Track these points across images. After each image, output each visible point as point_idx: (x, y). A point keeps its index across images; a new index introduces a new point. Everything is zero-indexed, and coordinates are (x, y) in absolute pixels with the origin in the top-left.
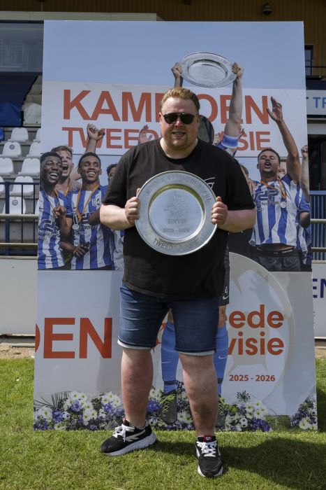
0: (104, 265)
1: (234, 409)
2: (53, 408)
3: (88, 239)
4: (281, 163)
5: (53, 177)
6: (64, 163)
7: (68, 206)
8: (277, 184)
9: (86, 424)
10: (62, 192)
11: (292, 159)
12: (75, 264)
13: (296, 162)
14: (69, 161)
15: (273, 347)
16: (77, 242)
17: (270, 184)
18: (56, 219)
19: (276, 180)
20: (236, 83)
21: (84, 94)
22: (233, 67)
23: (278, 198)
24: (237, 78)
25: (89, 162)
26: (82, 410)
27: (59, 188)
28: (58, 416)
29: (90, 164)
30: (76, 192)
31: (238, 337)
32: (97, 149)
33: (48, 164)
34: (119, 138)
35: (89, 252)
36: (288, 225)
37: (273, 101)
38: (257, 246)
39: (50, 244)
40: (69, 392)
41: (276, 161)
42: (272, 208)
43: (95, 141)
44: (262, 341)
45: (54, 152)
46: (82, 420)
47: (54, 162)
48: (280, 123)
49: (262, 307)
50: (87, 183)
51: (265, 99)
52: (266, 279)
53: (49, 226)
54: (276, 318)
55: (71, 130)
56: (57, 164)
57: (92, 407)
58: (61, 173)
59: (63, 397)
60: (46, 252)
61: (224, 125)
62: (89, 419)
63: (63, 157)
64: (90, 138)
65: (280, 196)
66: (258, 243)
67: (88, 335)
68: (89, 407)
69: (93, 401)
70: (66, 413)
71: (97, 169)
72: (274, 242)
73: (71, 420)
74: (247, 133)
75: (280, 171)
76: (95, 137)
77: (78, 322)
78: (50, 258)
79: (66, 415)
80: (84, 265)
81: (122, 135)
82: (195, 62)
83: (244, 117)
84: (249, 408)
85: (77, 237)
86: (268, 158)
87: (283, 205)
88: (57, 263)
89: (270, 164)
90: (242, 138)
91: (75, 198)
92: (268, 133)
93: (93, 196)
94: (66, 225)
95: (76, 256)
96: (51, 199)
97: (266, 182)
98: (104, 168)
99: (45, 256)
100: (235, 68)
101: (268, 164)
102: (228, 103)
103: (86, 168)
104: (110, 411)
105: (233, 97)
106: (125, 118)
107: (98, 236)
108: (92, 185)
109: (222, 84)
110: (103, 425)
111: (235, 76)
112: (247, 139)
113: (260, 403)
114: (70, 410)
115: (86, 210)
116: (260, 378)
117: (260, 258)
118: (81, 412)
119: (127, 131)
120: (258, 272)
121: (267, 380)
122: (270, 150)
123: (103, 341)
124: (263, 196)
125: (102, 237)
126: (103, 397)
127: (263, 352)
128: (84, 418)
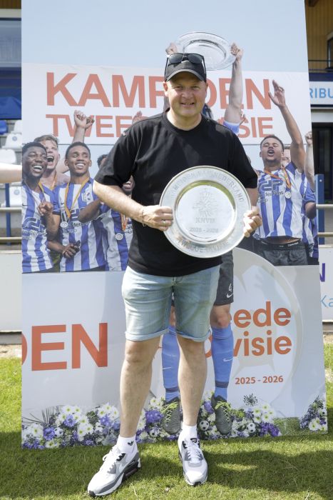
0: (96, 265)
1: (241, 414)
2: (44, 425)
3: (78, 238)
4: (285, 150)
5: (36, 170)
6: (49, 154)
7: (55, 202)
8: (281, 173)
9: (81, 439)
10: (48, 186)
11: (296, 146)
12: (64, 265)
13: (300, 150)
14: (54, 152)
15: (281, 346)
16: (66, 242)
17: (273, 173)
18: (42, 217)
19: (280, 169)
20: (235, 65)
21: (69, 77)
22: (232, 48)
23: (282, 188)
24: (237, 60)
25: (76, 153)
26: (76, 425)
27: (44, 182)
28: (50, 432)
29: (77, 154)
30: (64, 186)
31: (244, 337)
32: (86, 138)
33: (31, 156)
34: (110, 126)
35: (80, 252)
36: (293, 216)
37: (275, 85)
38: (262, 239)
39: (36, 245)
40: (62, 406)
41: (279, 148)
42: (276, 198)
43: (84, 130)
44: (269, 340)
45: (37, 143)
46: (76, 436)
47: (38, 153)
48: (282, 108)
49: (268, 304)
50: (76, 176)
51: (266, 82)
52: (272, 274)
53: (34, 224)
54: (283, 316)
55: (56, 118)
56: (41, 155)
57: (87, 421)
58: (46, 165)
59: (55, 412)
60: (32, 254)
61: (224, 110)
62: (84, 434)
63: (47, 148)
64: (77, 126)
65: (284, 185)
66: (263, 236)
67: (81, 342)
68: (83, 421)
69: (88, 414)
70: (59, 430)
71: (86, 160)
72: (279, 235)
73: (64, 437)
74: (249, 118)
75: (284, 159)
76: (83, 125)
77: (69, 330)
78: (37, 260)
79: (58, 431)
80: (75, 265)
81: (113, 122)
82: (191, 42)
83: (245, 102)
84: (257, 411)
85: (66, 235)
86: (271, 145)
87: (287, 195)
88: (44, 265)
89: (273, 152)
90: (244, 124)
91: (62, 193)
92: (270, 119)
93: (83, 190)
94: (53, 223)
95: (65, 256)
96: (36, 195)
97: (270, 171)
98: (94, 159)
99: (30, 258)
100: (234, 50)
101: (271, 152)
102: (228, 87)
103: (74, 160)
104: (107, 424)
105: (233, 81)
106: (116, 104)
107: (89, 234)
108: (81, 179)
109: (221, 67)
110: (99, 440)
111: (235, 58)
112: (249, 125)
113: (268, 405)
114: (63, 426)
115: (75, 206)
116: (268, 380)
117: (265, 252)
118: (75, 428)
119: (118, 119)
120: (263, 267)
121: (275, 381)
122: (273, 137)
123: (98, 349)
124: (268, 186)
125: (94, 235)
126: (99, 409)
127: (270, 352)
128: (78, 433)
